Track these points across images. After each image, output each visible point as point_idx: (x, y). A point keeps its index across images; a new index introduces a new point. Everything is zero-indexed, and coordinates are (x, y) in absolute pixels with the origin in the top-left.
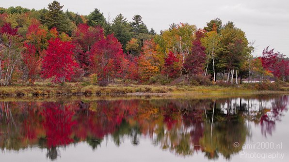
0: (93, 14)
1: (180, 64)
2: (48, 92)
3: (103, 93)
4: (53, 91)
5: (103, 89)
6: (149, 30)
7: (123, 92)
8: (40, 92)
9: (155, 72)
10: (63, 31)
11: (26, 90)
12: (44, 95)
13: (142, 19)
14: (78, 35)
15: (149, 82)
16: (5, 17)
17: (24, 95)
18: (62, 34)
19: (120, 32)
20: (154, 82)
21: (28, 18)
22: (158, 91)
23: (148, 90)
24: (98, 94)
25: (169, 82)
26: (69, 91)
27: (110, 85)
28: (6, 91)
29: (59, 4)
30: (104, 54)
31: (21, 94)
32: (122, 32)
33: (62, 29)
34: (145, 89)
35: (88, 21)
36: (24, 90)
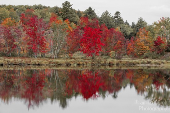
0: (87, 10)
1: (164, 45)
2: (86, 63)
3: (121, 64)
4: (89, 62)
5: (121, 62)
6: (125, 22)
7: (134, 64)
8: (81, 63)
9: (147, 50)
10: (72, 21)
11: (72, 62)
12: (83, 65)
13: (120, 14)
14: (81, 24)
15: (143, 57)
16: (33, 12)
17: (71, 65)
18: (72, 24)
19: (108, 23)
20: (147, 57)
21: (48, 12)
22: (156, 63)
23: (149, 63)
24: (118, 64)
25: (158, 57)
26: (99, 63)
27: (123, 59)
28: (59, 62)
29: (69, 3)
30: (113, 37)
31: (69, 64)
32: (109, 23)
33: (72, 20)
34: (147, 62)
35: (85, 15)
36: (70, 61)
